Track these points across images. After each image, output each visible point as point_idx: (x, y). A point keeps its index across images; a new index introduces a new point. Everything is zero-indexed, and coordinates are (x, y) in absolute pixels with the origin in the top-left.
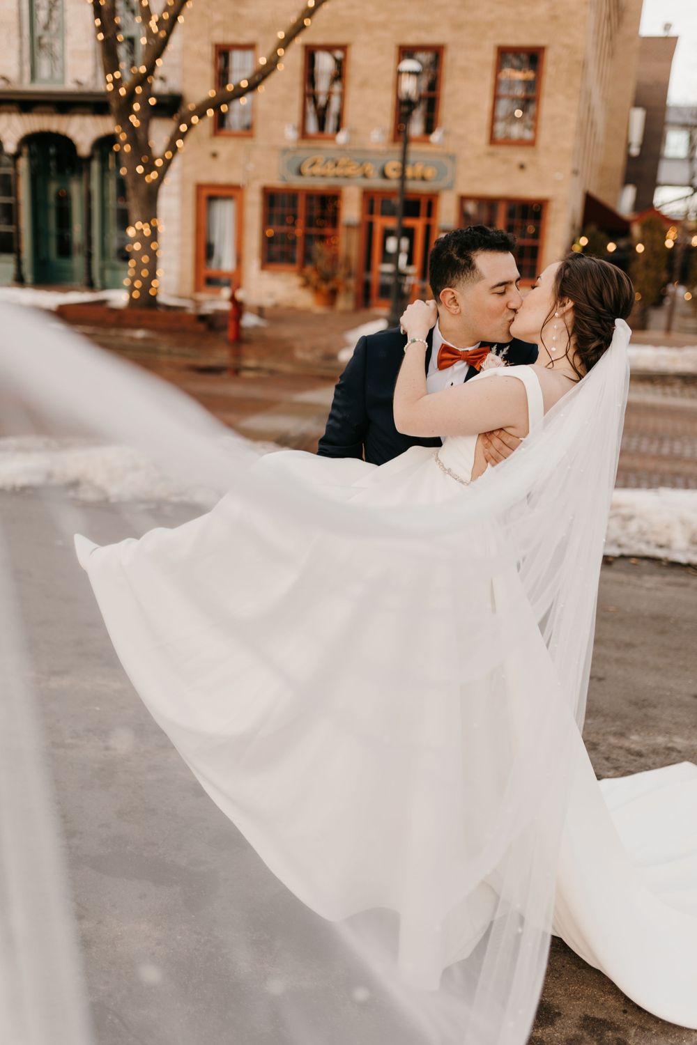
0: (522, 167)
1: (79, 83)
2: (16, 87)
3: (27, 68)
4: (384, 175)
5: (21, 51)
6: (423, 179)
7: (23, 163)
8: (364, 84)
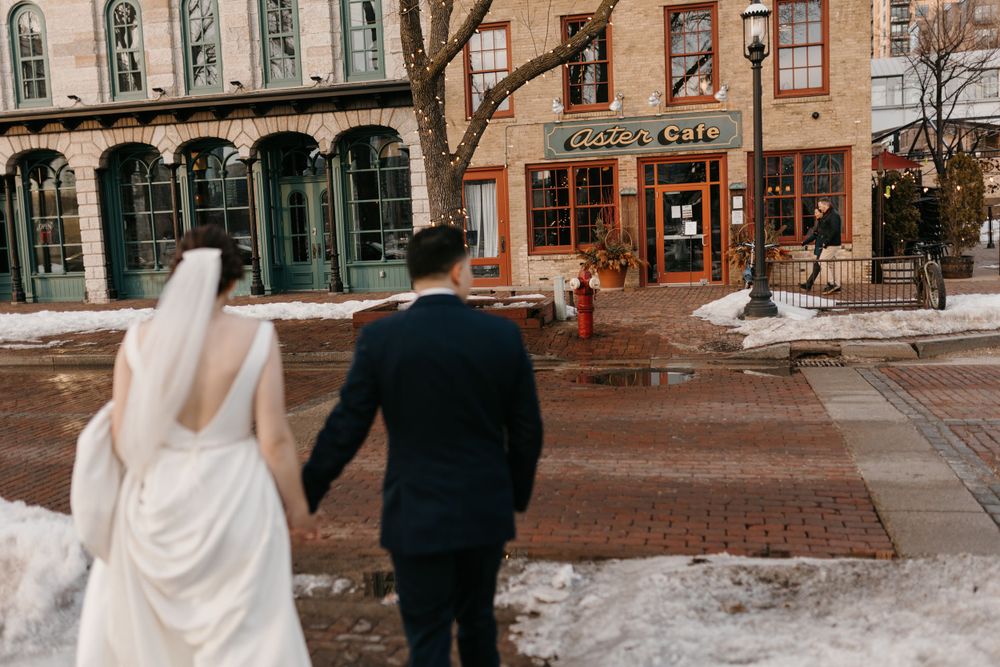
0: (816, 116)
1: (318, 79)
2: (248, 90)
3: (259, 71)
4: (662, 140)
5: (252, 55)
6: (706, 139)
7: (257, 168)
8: (630, 49)
